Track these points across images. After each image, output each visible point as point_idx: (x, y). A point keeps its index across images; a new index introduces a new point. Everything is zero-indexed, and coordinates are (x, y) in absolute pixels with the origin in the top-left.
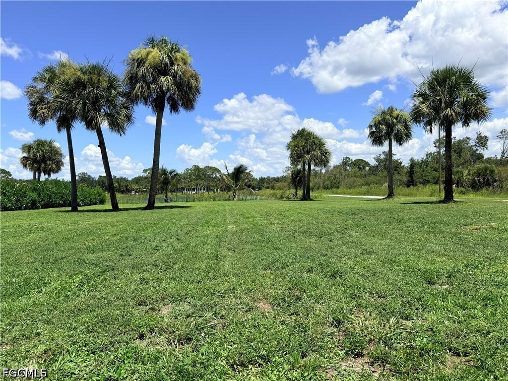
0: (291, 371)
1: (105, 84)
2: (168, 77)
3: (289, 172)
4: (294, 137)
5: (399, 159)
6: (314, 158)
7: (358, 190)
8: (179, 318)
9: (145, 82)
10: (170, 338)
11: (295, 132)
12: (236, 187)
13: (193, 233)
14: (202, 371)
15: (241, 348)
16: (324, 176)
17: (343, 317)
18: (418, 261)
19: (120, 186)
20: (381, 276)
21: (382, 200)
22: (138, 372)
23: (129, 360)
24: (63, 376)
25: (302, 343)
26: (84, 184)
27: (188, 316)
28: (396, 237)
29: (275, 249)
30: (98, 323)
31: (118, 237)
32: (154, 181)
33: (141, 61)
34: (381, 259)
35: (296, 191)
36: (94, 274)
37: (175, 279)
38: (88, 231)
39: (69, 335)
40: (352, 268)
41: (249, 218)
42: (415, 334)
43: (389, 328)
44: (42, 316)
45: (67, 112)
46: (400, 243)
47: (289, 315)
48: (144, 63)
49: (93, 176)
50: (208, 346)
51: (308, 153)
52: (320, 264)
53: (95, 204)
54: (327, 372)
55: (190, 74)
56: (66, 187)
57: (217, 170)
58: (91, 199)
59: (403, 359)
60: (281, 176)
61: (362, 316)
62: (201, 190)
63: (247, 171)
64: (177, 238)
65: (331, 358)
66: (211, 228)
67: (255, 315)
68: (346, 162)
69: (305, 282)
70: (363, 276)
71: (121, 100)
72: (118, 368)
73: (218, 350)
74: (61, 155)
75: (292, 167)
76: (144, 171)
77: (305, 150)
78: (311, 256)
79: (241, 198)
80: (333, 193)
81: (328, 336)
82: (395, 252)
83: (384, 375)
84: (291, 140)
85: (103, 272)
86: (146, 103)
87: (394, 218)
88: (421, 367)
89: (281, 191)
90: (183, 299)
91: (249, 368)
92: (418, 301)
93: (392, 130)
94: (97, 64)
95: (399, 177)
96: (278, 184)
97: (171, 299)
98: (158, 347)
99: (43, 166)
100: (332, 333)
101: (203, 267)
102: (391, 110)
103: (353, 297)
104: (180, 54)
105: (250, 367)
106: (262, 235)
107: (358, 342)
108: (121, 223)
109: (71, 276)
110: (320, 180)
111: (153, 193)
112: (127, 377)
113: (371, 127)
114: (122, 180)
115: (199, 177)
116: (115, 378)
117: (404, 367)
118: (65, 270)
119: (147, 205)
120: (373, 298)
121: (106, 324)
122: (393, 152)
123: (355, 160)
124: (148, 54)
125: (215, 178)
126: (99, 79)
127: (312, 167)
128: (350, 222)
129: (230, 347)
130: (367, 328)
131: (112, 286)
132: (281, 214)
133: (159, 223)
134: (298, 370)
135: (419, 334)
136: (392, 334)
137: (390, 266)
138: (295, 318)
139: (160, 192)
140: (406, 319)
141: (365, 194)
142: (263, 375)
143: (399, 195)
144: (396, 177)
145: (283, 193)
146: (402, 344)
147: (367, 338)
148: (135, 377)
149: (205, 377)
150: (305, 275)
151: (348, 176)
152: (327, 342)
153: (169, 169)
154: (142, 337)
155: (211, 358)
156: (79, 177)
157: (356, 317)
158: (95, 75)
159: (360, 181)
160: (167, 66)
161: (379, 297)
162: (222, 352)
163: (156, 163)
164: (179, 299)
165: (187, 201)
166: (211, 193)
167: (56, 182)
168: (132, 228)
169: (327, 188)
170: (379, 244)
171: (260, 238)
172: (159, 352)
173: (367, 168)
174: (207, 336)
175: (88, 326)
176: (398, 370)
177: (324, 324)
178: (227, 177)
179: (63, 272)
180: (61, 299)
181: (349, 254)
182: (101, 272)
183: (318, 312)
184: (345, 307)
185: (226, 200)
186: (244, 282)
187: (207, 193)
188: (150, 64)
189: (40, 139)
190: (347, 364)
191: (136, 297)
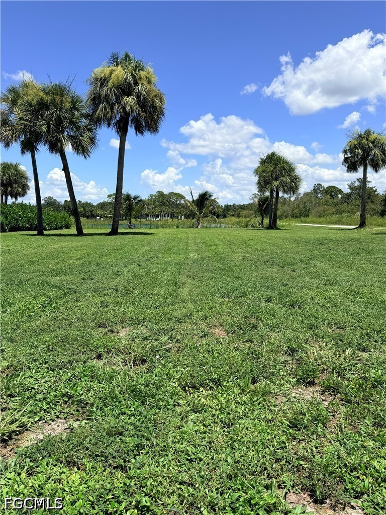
0: (241, 396)
1: (68, 105)
2: (132, 97)
3: (256, 199)
4: (263, 162)
5: (374, 187)
6: (283, 184)
7: (328, 219)
8: (136, 340)
9: (108, 102)
10: (126, 359)
11: (264, 157)
12: (200, 213)
13: (154, 259)
14: (154, 391)
15: (193, 371)
16: (293, 203)
17: (298, 346)
18: (382, 293)
19: (85, 211)
20: (342, 307)
21: (353, 230)
22: (93, 390)
23: (85, 378)
24: (23, 390)
25: (254, 369)
26: (50, 209)
27: (145, 339)
28: (363, 269)
29: (235, 277)
30: (58, 343)
31: (81, 261)
32: (118, 206)
33: (105, 80)
34: (344, 290)
35: (263, 219)
36: (56, 296)
37: (134, 304)
38: (52, 254)
39: (30, 353)
40: (312, 299)
41: (211, 246)
42: (371, 365)
43: (344, 359)
44: (6, 334)
45: (31, 134)
46: (366, 274)
47: (243, 342)
48: (107, 82)
49: (58, 200)
50: (162, 367)
51: (276, 179)
52: (280, 294)
53: (61, 228)
54: (277, 399)
55: (154, 93)
56: (32, 211)
57: (181, 197)
58: (57, 223)
59: (355, 389)
60: (248, 203)
61: (317, 346)
62: (165, 217)
63: (213, 198)
64: (138, 264)
65: (282, 385)
66: (172, 255)
67: (210, 340)
68: (317, 189)
69: (263, 311)
70: (323, 306)
71: (84, 122)
72: (74, 385)
73: (171, 372)
74: (26, 178)
75: (259, 194)
76: (108, 196)
77: (274, 176)
78: (271, 286)
79: (205, 225)
80: (302, 222)
81: (281, 363)
82: (360, 283)
83: (333, 404)
84: (259, 165)
85: (66, 294)
86: (109, 125)
87: (363, 249)
88: (372, 398)
89: (247, 219)
90: (141, 322)
91: (201, 391)
92: (378, 334)
93: (368, 155)
94: (60, 84)
95: (373, 206)
96: (244, 212)
97: (129, 322)
98: (114, 367)
99: (9, 189)
100: (286, 361)
101: (162, 293)
102: (368, 133)
103: (311, 327)
104: (144, 73)
105: (201, 389)
106: (223, 264)
107: (310, 371)
108: (85, 248)
109: (34, 298)
110: (288, 208)
111: (117, 219)
112: (82, 394)
113: (345, 152)
114: (87, 205)
115: (163, 203)
116: (71, 394)
117: (355, 397)
118: (29, 292)
119: (110, 230)
120: (331, 328)
121: (65, 343)
122: (368, 179)
123: (327, 187)
124: (111, 73)
125: (180, 204)
126: (62, 100)
127: (281, 194)
128: (316, 252)
129: (183, 369)
130: (321, 358)
131: (73, 308)
132: (245, 243)
133: (122, 249)
134: (247, 395)
135: (375, 366)
136: (346, 365)
137: (352, 298)
138: (249, 345)
139: (124, 218)
140: (363, 351)
141: (336, 223)
142: (213, 397)
143: (372, 224)
144: (370, 206)
145: (248, 221)
146: (356, 375)
147: (321, 368)
148: (90, 394)
149: (157, 396)
150: (263, 304)
151: (319, 204)
152: (279, 370)
153: (133, 195)
154: (99, 357)
155: (164, 379)
156: (45, 201)
157: (312, 346)
158: (57, 95)
159: (332, 209)
160: (131, 85)
161: (337, 328)
162: (175, 374)
163: (119, 188)
164: (137, 322)
165: (150, 228)
166: (175, 220)
167: (22, 206)
168: (95, 253)
169: (296, 216)
170: (344, 275)
171: (221, 266)
172: (115, 372)
173: (340, 196)
174: (162, 358)
175: (49, 345)
176: (348, 400)
177: (277, 352)
178: (191, 204)
179: (27, 294)
180: (24, 319)
181: (311, 284)
182: (64, 294)
183: (273, 340)
184: (301, 336)
185: (190, 227)
186: (202, 309)
187: (171, 220)
188: (113, 83)
189: (6, 162)
190: (297, 392)
191: (96, 319)
